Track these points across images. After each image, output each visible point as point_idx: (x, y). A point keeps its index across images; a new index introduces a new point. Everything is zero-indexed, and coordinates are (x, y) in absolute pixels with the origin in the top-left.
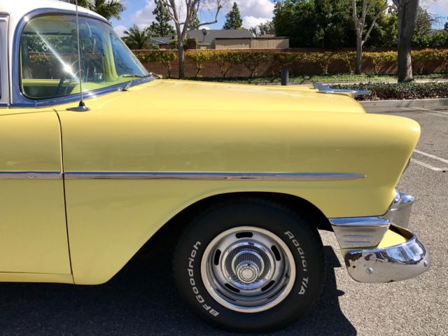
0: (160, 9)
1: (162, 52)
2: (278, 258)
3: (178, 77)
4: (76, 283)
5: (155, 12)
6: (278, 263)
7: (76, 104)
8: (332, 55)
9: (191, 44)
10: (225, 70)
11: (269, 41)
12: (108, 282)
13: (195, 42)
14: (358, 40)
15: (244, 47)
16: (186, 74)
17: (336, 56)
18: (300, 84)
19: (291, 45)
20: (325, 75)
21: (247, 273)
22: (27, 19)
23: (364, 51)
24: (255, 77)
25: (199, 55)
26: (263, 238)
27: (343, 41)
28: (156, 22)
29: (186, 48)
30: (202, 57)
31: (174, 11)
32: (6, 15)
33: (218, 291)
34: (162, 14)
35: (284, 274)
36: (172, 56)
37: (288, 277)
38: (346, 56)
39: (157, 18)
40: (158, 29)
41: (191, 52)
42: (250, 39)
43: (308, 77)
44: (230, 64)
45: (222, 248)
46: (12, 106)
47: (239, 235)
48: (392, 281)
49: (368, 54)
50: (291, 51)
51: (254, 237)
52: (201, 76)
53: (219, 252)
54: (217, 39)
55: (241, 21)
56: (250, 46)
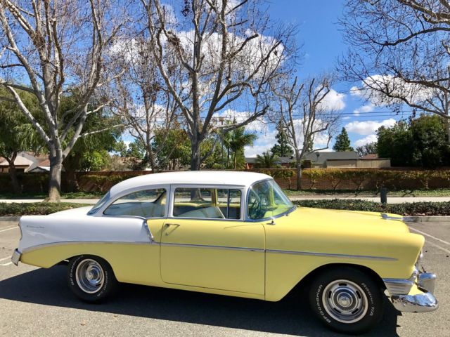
0: (281, 134)
1: (284, 171)
2: (360, 297)
3: (296, 188)
4: (267, 300)
5: (278, 137)
6: (360, 300)
7: (270, 222)
8: (431, 173)
9: (307, 164)
10: (335, 184)
11: (373, 161)
12: (280, 301)
13: (310, 163)
15: (351, 167)
16: (303, 187)
17: (435, 174)
18: (403, 197)
19: (393, 164)
20: (426, 190)
21: (345, 302)
22: (251, 187)
24: (361, 191)
25: (313, 172)
26: (352, 287)
27: (441, 161)
28: (278, 144)
29: (303, 167)
30: (316, 175)
31: (295, 141)
32: (244, 186)
33: (331, 311)
34: (282, 138)
35: (363, 305)
36: (292, 173)
37: (364, 306)
38: (445, 174)
39: (279, 142)
40: (279, 150)
41: (307, 171)
42: (356, 160)
43: (409, 191)
44: (339, 179)
45: (332, 290)
46: (245, 221)
47: (341, 284)
48: (416, 312)
50: (392, 170)
51: (348, 286)
52: (315, 189)
53: (330, 292)
54: (328, 160)
55: (349, 142)
56: (356, 166)
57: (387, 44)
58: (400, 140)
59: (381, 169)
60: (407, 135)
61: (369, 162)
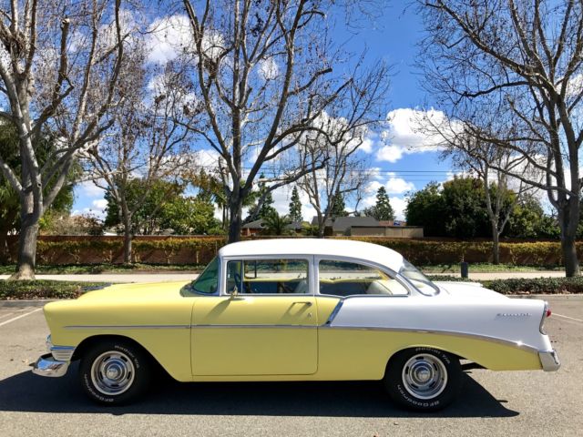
8: (469, 245)
11: (404, 230)
14: (494, 231)
17: (473, 247)
19: (426, 234)
23: (500, 241)
38: (482, 247)
42: (385, 227)
49: (505, 245)
50: (426, 240)
56: (385, 234)
57: (466, 94)
58: (433, 206)
59: (413, 238)
60: (440, 200)
61: (400, 231)
